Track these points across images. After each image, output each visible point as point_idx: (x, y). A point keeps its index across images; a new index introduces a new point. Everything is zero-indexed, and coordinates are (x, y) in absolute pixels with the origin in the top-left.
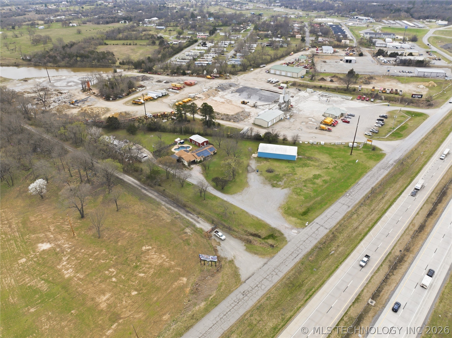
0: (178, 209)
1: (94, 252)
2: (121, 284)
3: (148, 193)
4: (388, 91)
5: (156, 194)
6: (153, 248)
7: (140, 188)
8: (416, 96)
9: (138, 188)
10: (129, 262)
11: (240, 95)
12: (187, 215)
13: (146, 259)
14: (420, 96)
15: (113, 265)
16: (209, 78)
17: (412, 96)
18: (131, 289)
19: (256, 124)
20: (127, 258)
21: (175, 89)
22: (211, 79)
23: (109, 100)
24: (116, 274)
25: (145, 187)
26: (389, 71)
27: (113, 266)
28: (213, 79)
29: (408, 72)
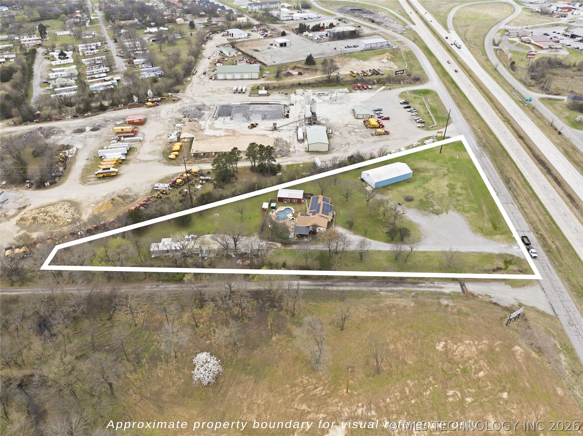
0: (401, 286)
1: (402, 392)
2: (482, 399)
3: (341, 288)
4: (370, 73)
5: (351, 284)
6: (446, 341)
7: (322, 288)
8: (399, 72)
9: (319, 289)
10: (451, 372)
11: (231, 119)
12: (419, 287)
13: (459, 357)
14: (402, 72)
15: (443, 387)
16: (150, 107)
17: (396, 74)
18: (496, 394)
19: (310, 151)
20: (442, 370)
21: (128, 136)
22: (154, 106)
23: (44, 186)
24: (461, 393)
25: (325, 283)
26: (335, 49)
27: (445, 388)
28: (158, 105)
29: (354, 46)
